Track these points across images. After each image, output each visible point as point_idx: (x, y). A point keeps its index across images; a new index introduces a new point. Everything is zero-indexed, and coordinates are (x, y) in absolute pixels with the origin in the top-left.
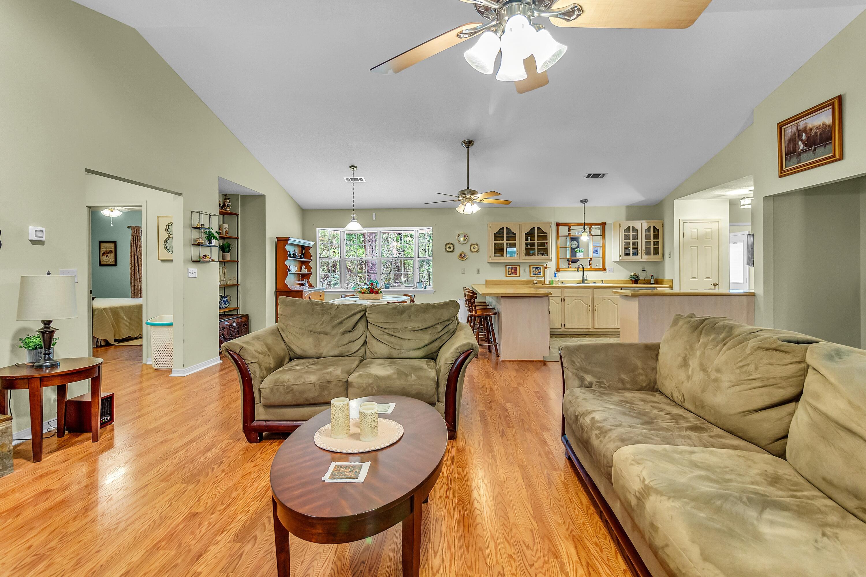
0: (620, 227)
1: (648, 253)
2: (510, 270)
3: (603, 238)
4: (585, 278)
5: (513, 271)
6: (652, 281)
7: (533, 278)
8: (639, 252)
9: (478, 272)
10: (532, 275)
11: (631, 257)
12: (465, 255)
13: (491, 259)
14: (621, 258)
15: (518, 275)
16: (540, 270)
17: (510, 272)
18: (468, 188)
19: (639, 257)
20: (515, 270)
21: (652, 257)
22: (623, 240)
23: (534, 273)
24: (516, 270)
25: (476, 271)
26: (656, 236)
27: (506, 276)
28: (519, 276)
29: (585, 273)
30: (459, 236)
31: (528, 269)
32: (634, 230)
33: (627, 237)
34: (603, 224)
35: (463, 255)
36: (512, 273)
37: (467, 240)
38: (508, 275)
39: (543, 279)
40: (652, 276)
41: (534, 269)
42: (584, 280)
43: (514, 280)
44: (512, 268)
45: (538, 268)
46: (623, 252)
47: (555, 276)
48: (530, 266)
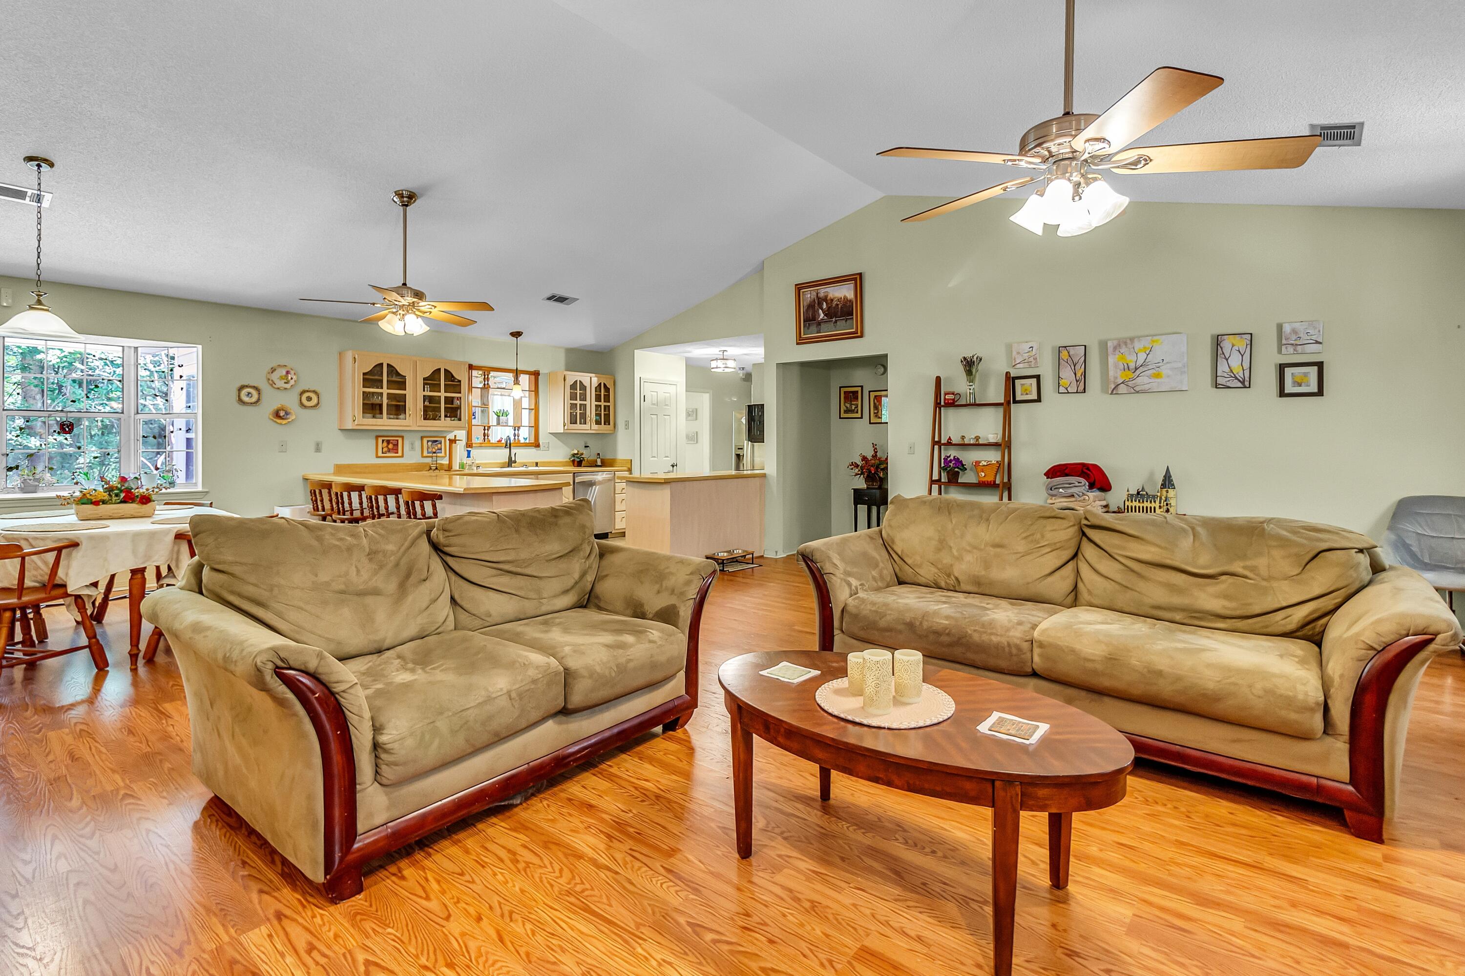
0: (565, 380)
1: (598, 422)
2: (385, 444)
3: (535, 395)
4: (513, 459)
5: (391, 446)
6: (599, 463)
7: (429, 460)
8: (588, 419)
9: (318, 448)
10: (425, 454)
11: (578, 426)
12: (287, 413)
13: (356, 422)
14: (566, 427)
15: (400, 454)
16: (439, 445)
17: (385, 449)
18: (404, 284)
19: (587, 426)
20: (394, 445)
21: (603, 428)
22: (568, 402)
23: (430, 450)
24: (397, 445)
25: (313, 447)
26: (607, 399)
27: (377, 457)
28: (402, 456)
29: (513, 451)
30: (273, 370)
31: (418, 444)
32: (583, 387)
33: (573, 397)
34: (536, 374)
35: (282, 414)
36: (389, 451)
37: (292, 382)
38: (380, 454)
39: (445, 462)
40: (599, 454)
41: (430, 443)
42: (511, 462)
43: (394, 465)
44: (388, 442)
45: (437, 441)
46: (567, 420)
47: (469, 456)
48: (422, 438)
